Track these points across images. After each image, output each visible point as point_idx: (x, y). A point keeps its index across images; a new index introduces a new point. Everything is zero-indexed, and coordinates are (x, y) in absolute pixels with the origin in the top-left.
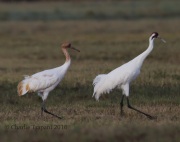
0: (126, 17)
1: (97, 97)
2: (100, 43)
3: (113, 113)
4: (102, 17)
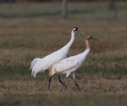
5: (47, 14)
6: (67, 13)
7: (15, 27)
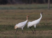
0: (28, 9)
2: (22, 15)
3: (25, 32)
5: (43, 8)
6: (50, 7)
7: (32, 12)
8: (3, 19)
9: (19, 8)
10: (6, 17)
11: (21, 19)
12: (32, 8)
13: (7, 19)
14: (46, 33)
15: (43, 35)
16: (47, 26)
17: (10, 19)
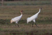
0: (33, 5)
1: (28, 23)
2: (28, 10)
4: (28, 4)
8: (11, 14)
9: (25, 4)
10: (13, 12)
11: (27, 14)
12: (37, 4)
13: (15, 14)
14: (49, 27)
15: (46, 28)
16: (50, 20)
17: (17, 14)
